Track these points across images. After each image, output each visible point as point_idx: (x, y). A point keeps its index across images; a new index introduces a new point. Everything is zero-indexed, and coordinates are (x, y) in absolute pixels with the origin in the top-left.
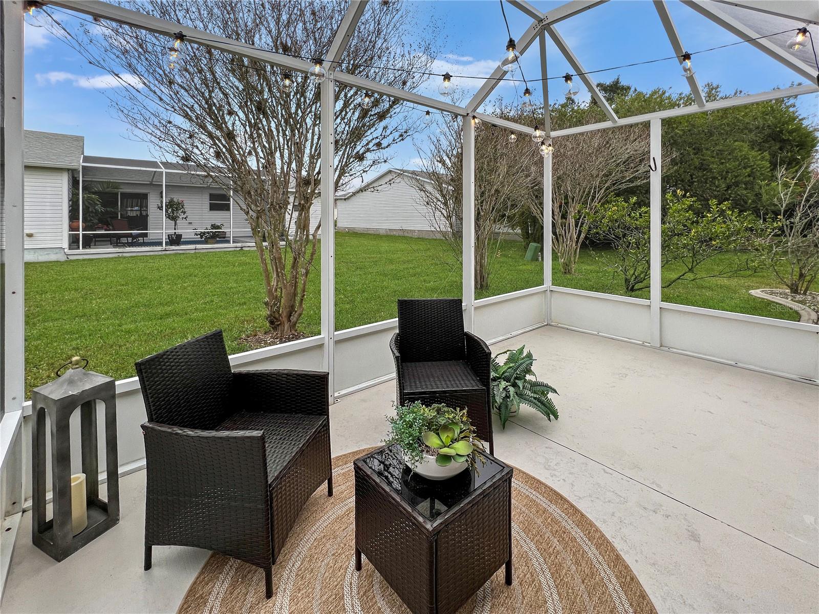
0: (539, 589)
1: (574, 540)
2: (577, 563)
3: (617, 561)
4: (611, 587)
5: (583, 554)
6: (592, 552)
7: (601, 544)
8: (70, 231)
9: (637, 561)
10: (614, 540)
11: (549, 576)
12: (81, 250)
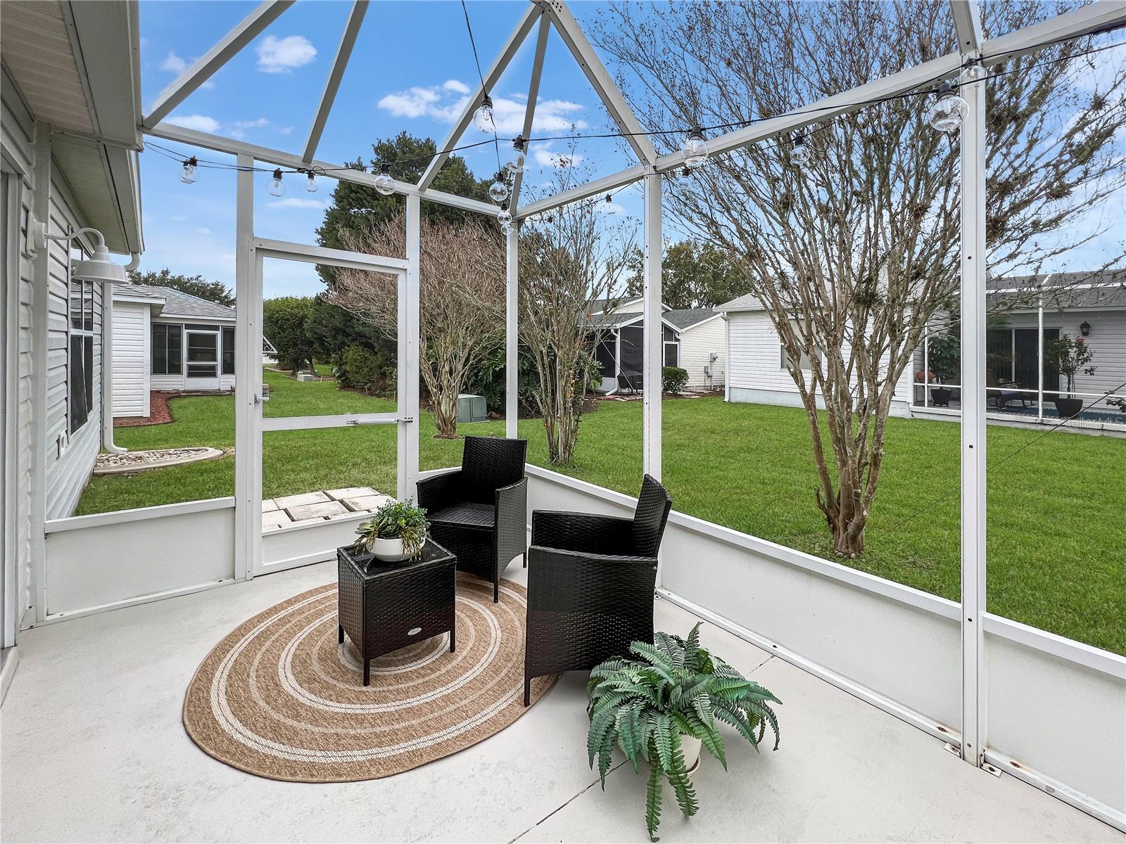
0: (350, 701)
1: (380, 745)
2: (355, 737)
3: (338, 775)
4: (319, 754)
5: (360, 746)
6: (359, 756)
7: (361, 768)
8: (915, 381)
9: (326, 796)
10: (361, 787)
11: (358, 712)
12: (926, 409)
